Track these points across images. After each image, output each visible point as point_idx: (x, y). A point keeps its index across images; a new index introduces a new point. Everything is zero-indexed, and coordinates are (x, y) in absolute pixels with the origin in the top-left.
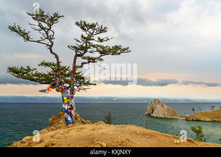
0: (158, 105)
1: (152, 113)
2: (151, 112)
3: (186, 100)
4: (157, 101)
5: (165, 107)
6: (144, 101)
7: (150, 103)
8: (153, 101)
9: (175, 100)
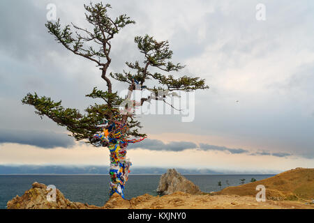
0: (175, 178)
1: (166, 189)
2: (164, 188)
3: (209, 171)
4: (173, 172)
5: (185, 180)
6: (152, 173)
7: (162, 175)
8: (168, 172)
9: (194, 171)
